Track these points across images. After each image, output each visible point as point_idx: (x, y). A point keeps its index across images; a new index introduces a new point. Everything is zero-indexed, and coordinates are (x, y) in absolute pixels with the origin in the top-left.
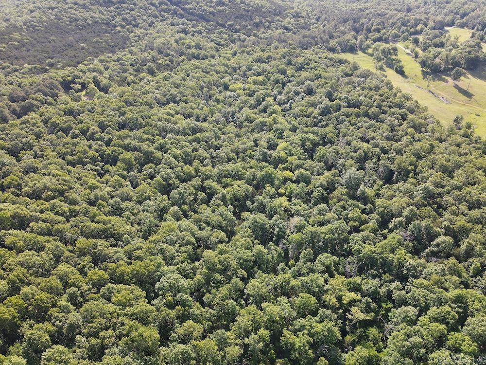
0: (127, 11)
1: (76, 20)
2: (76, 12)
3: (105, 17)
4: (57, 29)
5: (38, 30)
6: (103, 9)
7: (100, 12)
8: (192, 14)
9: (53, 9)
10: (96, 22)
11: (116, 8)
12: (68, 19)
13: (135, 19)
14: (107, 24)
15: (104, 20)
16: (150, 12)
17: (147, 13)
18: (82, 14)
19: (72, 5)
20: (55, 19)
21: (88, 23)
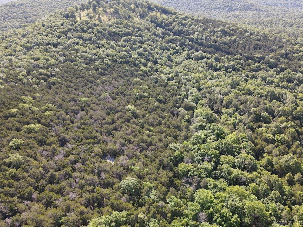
0: (139, 44)
1: (92, 61)
2: (87, 49)
3: (120, 54)
4: (77, 78)
5: (54, 84)
6: (113, 43)
7: (112, 47)
8: (201, 44)
9: (55, 45)
10: (114, 61)
11: (125, 41)
12: (82, 60)
13: (150, 53)
14: (127, 62)
15: (121, 58)
16: (159, 43)
17: (157, 45)
18: (95, 52)
19: (77, 40)
20: (66, 60)
21: (107, 64)
